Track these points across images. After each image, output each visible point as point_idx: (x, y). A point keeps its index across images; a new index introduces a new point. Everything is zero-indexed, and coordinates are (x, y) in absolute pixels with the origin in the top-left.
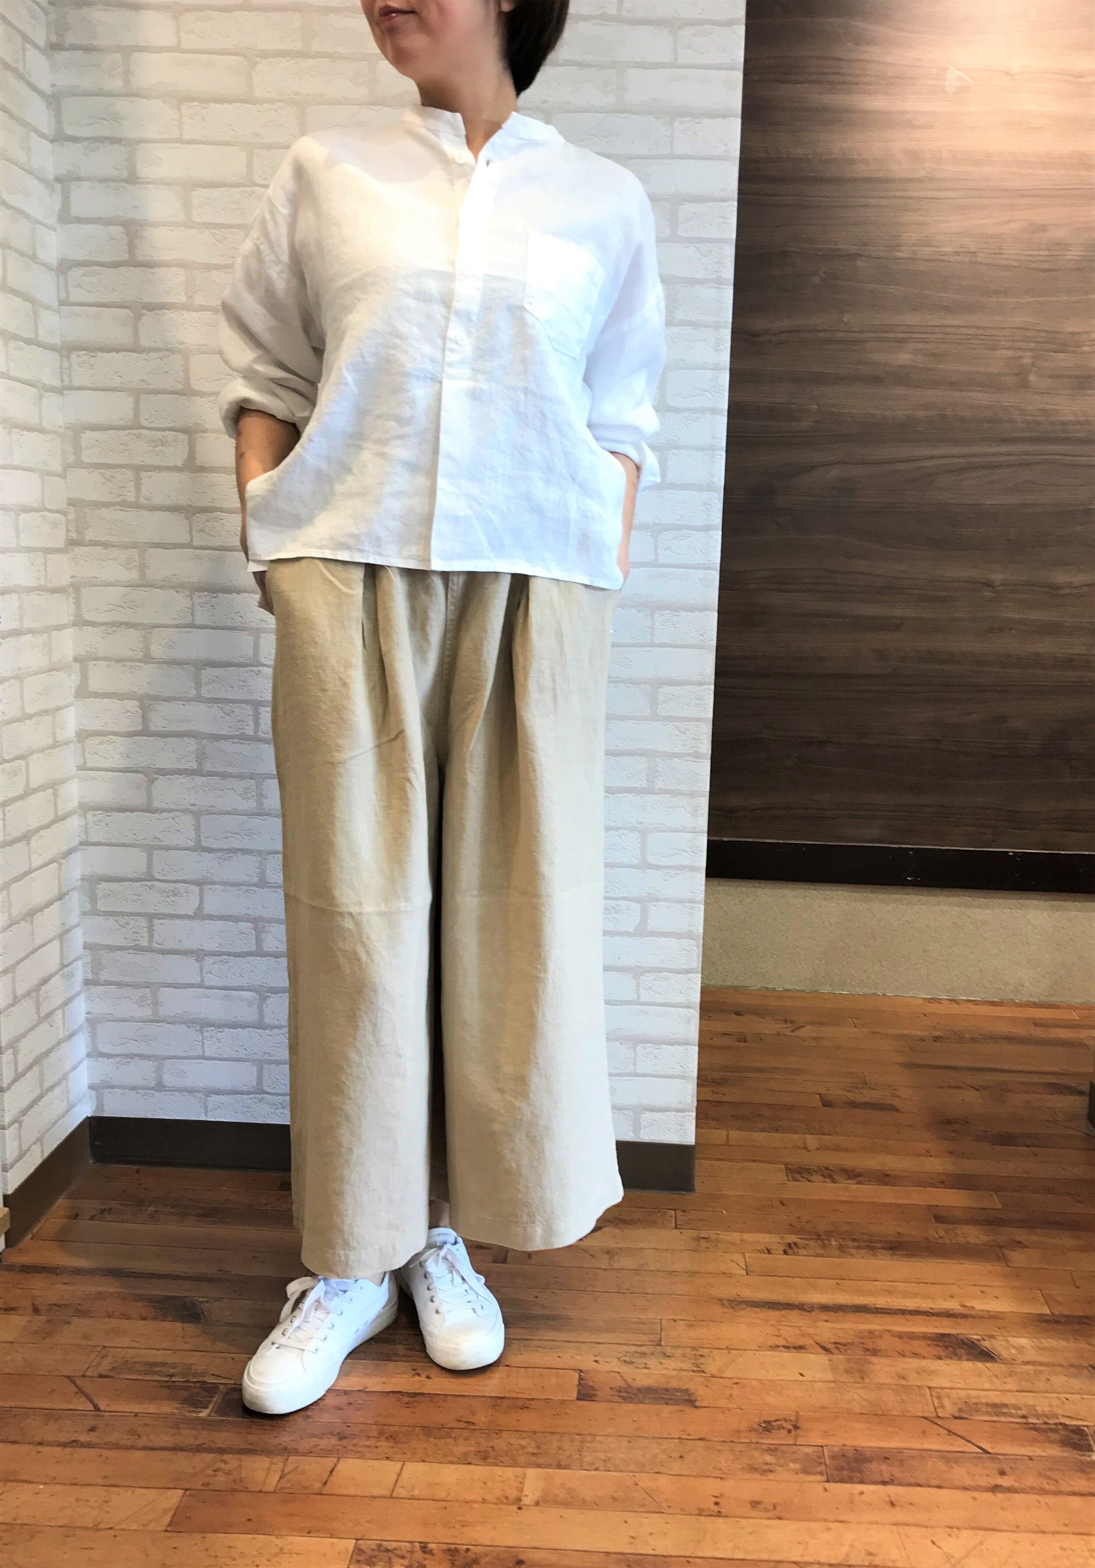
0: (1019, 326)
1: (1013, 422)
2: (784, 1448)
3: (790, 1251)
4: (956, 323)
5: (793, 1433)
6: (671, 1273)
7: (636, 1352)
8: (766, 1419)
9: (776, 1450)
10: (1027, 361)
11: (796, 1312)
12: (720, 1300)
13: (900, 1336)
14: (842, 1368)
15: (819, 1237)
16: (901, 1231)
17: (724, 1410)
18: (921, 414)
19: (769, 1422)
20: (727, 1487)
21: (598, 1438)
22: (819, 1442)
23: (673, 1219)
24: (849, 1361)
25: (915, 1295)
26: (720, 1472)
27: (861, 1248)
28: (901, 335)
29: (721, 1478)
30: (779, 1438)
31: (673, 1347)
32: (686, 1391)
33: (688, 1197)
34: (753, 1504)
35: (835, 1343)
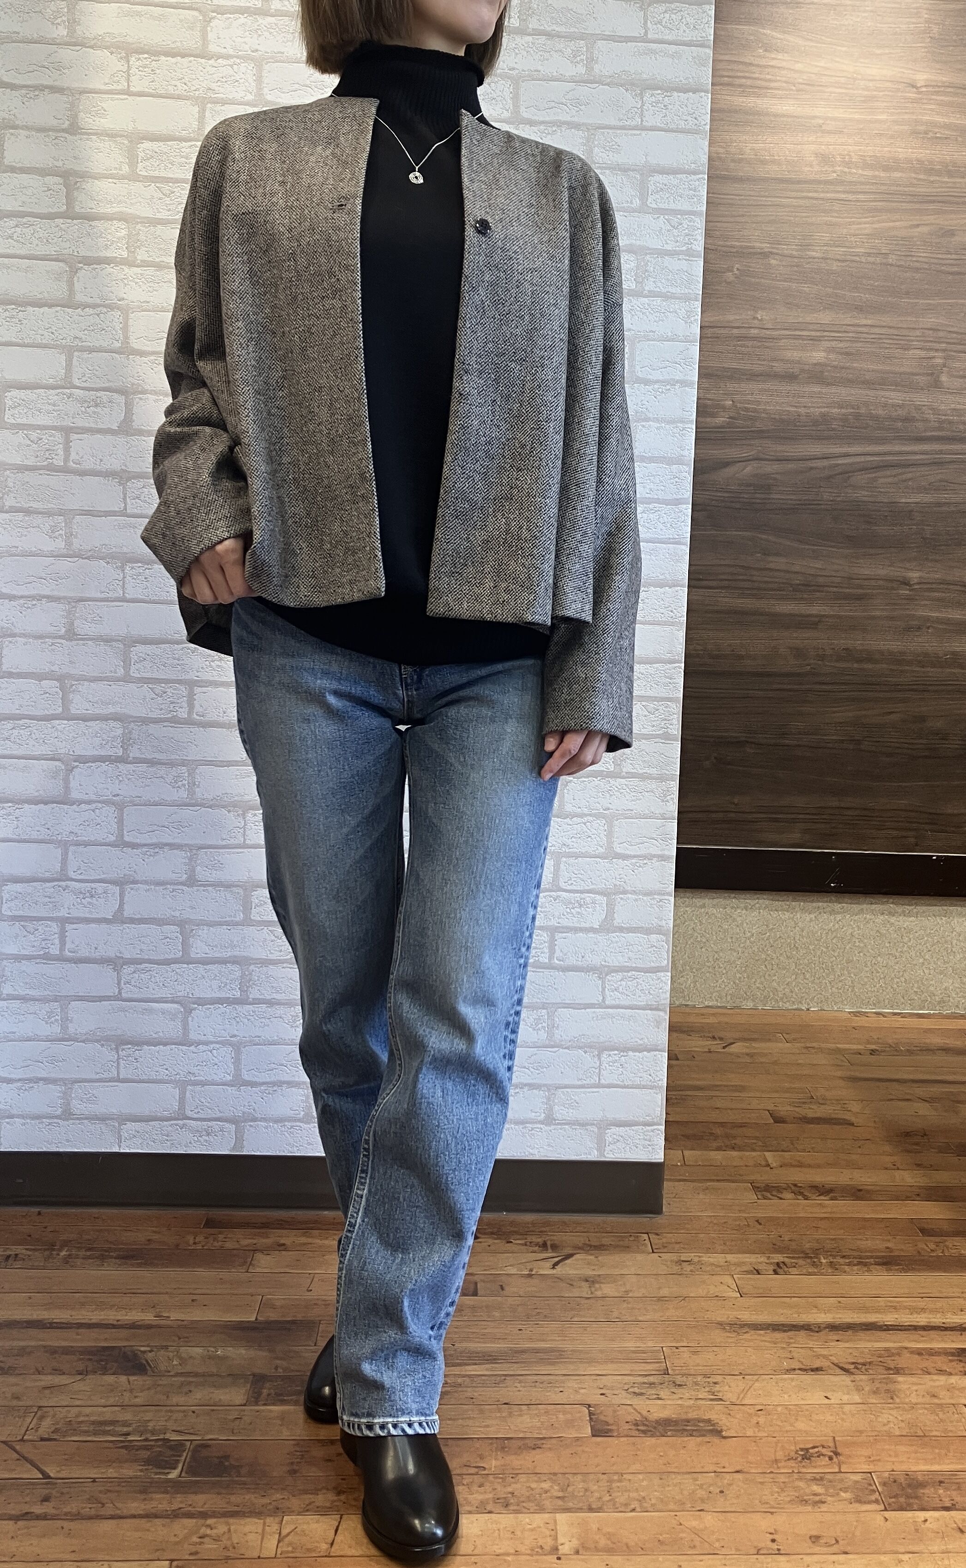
0: (929, 326)
1: (926, 421)
2: (828, 1476)
3: (779, 1270)
4: (869, 322)
5: (835, 1460)
6: (660, 1299)
7: (644, 1383)
8: (802, 1446)
9: (822, 1479)
10: (939, 361)
11: (803, 1333)
12: (720, 1324)
13: (919, 1352)
14: (867, 1389)
15: (806, 1256)
16: (889, 1245)
17: (755, 1439)
18: (835, 410)
19: (807, 1450)
20: (779, 1521)
21: (625, 1476)
22: (865, 1468)
23: (647, 1242)
24: (873, 1380)
25: (923, 1310)
26: (768, 1506)
27: (855, 1265)
28: (813, 333)
29: (772, 1513)
30: (821, 1466)
31: (683, 1375)
32: (709, 1421)
33: (659, 1219)
34: (813, 1539)
35: (853, 1363)
